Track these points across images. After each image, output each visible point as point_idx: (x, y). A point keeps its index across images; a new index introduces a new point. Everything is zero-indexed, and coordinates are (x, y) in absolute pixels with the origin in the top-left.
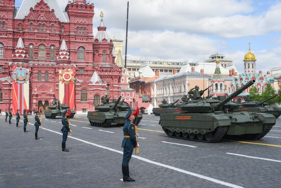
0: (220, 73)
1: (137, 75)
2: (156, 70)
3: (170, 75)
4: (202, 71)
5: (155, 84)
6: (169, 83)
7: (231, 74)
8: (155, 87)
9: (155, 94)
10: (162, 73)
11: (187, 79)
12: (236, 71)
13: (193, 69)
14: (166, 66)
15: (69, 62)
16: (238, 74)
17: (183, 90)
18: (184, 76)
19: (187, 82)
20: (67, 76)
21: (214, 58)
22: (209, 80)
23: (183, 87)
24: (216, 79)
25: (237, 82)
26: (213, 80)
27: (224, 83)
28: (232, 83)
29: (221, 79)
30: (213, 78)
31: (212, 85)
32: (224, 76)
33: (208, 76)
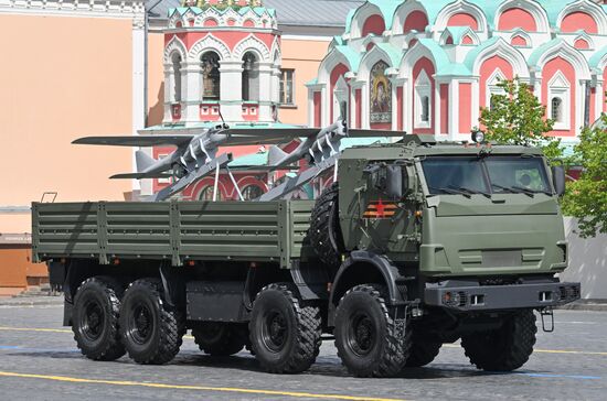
22: (152, 17)
24: (209, 14)
25: (379, 42)
26: (179, 24)
27: (275, 46)
28: (340, 48)
29: (250, 15)
30: (182, 10)
31: (170, 61)
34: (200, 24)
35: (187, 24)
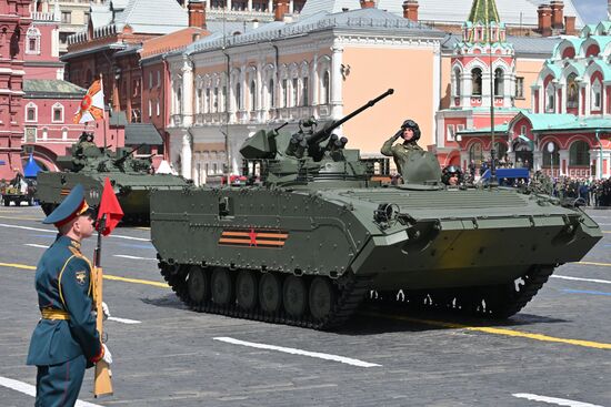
0: (492, 19)
1: (101, 21)
3: (258, 26)
5: (187, 67)
6: (252, 64)
7: (547, 23)
8: (188, 78)
9: (188, 110)
10: (220, 11)
11: (339, 43)
12: (568, 11)
16: (579, 24)
17: (319, 97)
18: (325, 33)
19: (338, 60)
22: (444, 48)
23: (318, 81)
24: (476, 46)
25: (571, 62)
26: (459, 53)
27: (513, 65)
28: (550, 66)
29: (499, 47)
30: (461, 45)
31: (454, 73)
32: (511, 32)
33: (439, 32)
34: (471, 52)
35: (463, 52)
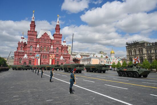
0: (102, 57)
1: (75, 57)
2: (82, 56)
3: (86, 58)
4: (97, 56)
6: (86, 60)
7: (106, 57)
8: (81, 61)
12: (108, 57)
13: (94, 56)
14: (85, 54)
15: (53, 52)
17: (90, 63)
18: (91, 58)
19: (92, 60)
20: (52, 57)
21: (100, 52)
23: (90, 61)
25: (108, 60)
27: (104, 60)
31: (100, 61)
32: (104, 58)
33: (99, 58)
34: (101, 59)
